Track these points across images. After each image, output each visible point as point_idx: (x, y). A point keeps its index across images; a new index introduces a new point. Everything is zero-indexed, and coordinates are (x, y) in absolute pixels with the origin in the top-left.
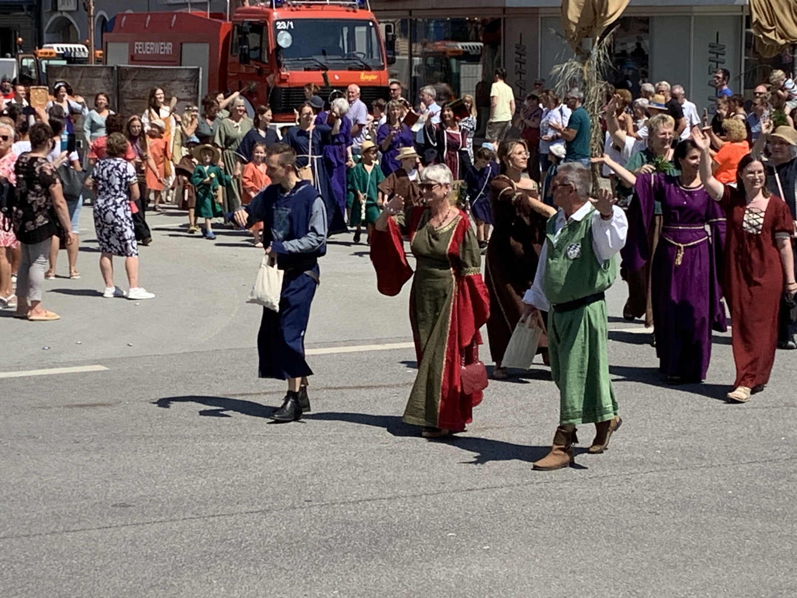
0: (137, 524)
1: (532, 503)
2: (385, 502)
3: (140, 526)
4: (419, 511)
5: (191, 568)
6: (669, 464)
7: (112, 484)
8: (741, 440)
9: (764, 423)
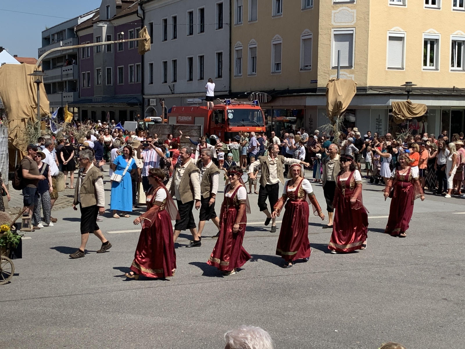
0: (202, 283)
1: (337, 278)
2: (286, 276)
3: (203, 283)
4: (298, 280)
5: (222, 298)
6: (382, 265)
7: (190, 269)
8: (406, 257)
9: (413, 251)
